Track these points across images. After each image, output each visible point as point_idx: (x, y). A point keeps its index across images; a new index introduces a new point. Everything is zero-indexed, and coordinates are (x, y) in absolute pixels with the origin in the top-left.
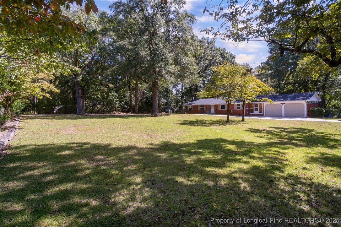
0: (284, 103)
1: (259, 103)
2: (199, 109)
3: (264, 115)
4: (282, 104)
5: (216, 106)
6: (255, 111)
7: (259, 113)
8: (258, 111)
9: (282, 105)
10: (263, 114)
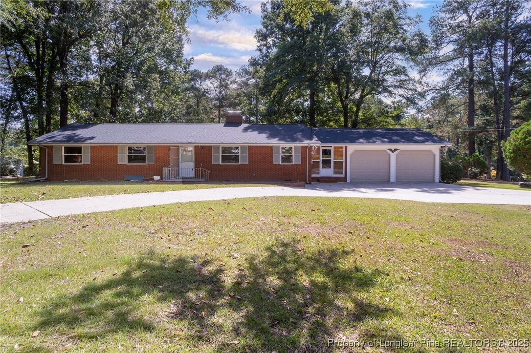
0: (396, 150)
1: (335, 147)
2: (123, 159)
3: (348, 180)
4: (390, 150)
5: (203, 153)
6: (323, 167)
7: (335, 173)
8: (330, 168)
9: (390, 152)
10: (343, 176)
